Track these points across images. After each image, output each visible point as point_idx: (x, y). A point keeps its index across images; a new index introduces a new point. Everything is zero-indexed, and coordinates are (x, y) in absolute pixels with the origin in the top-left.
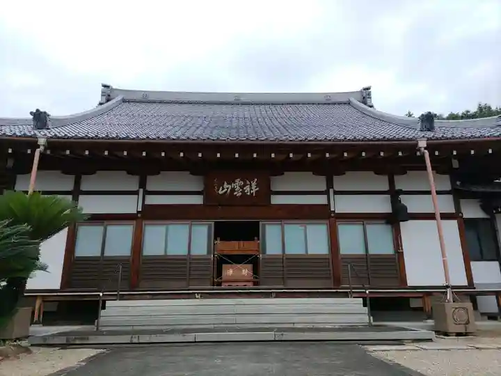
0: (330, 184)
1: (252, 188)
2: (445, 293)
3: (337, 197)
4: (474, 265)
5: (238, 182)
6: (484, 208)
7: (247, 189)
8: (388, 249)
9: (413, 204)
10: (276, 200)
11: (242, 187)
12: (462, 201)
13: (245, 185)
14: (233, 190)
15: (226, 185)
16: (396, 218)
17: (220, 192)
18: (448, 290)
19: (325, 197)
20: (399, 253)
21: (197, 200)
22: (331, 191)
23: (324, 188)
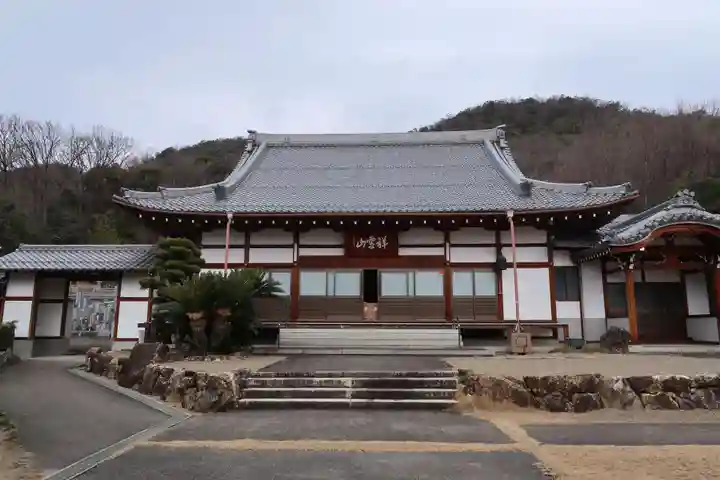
0: (447, 239)
1: (383, 243)
2: (513, 326)
3: (453, 249)
4: (559, 304)
5: (372, 239)
6: (573, 259)
7: (379, 244)
8: (491, 292)
9: (508, 255)
10: (403, 252)
11: (374, 242)
12: (555, 252)
13: (377, 241)
14: (368, 245)
15: (362, 241)
16: (498, 267)
17: (358, 246)
18: (517, 324)
19: (443, 249)
20: (500, 296)
21: (339, 252)
22: (448, 244)
23: (441, 242)
